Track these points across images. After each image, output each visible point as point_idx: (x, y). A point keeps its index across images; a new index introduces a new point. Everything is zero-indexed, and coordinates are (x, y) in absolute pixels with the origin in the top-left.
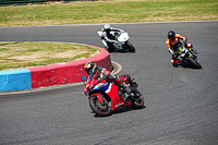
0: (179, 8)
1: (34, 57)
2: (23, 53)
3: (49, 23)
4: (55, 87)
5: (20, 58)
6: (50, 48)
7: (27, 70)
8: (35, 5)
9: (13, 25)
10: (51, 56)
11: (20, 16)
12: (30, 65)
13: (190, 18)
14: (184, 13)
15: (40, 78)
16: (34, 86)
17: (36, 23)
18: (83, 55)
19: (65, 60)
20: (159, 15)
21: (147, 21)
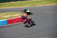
0: (45, 2)
1: (8, 16)
2: (5, 15)
3: (11, 7)
4: (13, 24)
5: (4, 17)
6: (12, 14)
7: (6, 20)
8: (7, 3)
9: (2, 8)
10: (12, 16)
11: (4, 6)
12: (7, 18)
13: (48, 5)
14: (46, 3)
15: (9, 22)
16: (8, 24)
17: (8, 7)
18: (20, 15)
19: (16, 17)
20: (40, 4)
21: (37, 6)
